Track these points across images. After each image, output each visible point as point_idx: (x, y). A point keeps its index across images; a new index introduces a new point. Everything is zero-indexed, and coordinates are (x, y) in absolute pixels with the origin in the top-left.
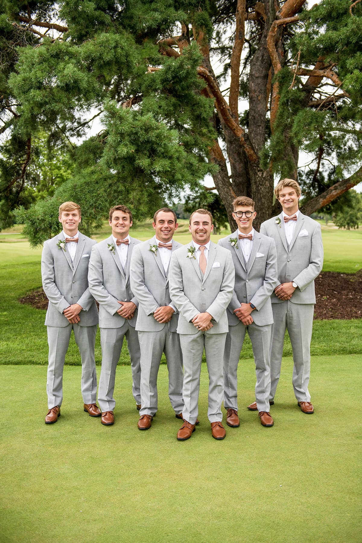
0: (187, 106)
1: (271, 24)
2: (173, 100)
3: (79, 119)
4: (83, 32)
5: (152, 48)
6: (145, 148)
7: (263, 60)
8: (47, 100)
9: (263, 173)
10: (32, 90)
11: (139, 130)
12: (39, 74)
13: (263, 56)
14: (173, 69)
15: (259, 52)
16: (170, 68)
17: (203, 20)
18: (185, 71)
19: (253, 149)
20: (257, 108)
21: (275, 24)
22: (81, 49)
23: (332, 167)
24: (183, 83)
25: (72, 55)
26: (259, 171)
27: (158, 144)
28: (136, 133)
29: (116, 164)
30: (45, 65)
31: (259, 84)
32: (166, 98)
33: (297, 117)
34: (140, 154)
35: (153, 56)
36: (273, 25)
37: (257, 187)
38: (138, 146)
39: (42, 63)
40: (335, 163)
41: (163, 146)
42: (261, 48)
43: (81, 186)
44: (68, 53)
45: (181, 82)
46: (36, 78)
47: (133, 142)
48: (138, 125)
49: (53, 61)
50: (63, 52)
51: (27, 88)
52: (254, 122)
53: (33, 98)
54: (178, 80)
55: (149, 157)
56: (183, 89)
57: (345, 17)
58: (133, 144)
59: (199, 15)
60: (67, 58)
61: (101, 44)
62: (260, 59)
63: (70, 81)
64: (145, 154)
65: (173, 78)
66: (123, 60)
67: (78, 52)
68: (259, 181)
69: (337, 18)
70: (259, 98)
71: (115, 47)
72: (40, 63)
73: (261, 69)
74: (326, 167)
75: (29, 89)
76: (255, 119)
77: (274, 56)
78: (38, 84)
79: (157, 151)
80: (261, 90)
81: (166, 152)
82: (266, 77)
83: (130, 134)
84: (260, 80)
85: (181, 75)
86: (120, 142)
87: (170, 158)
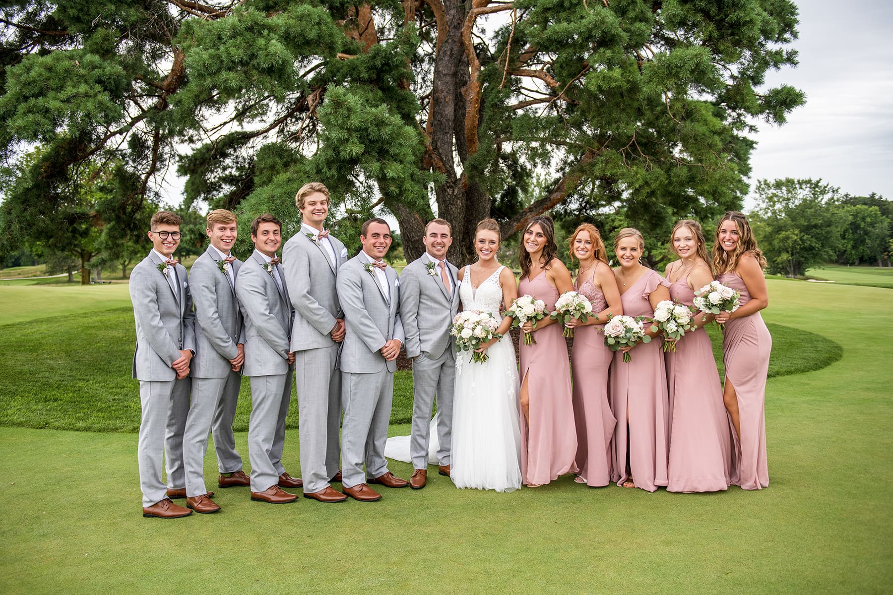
1: (468, 12)
2: (380, 93)
6: (374, 149)
7: (451, 55)
9: (454, 190)
10: (223, 73)
11: (370, 125)
12: (233, 51)
13: (452, 50)
15: (447, 44)
19: (442, 160)
20: (444, 111)
21: (473, 13)
22: (278, 21)
24: (394, 72)
25: (271, 29)
26: (448, 187)
27: (391, 144)
28: (366, 129)
29: (330, 169)
30: (239, 39)
31: (447, 83)
33: (516, 121)
34: (368, 155)
35: (343, 41)
36: (470, 14)
37: (447, 206)
38: (366, 146)
39: (235, 37)
41: (397, 146)
42: (450, 41)
43: (281, 197)
44: (264, 26)
45: (392, 71)
46: (229, 55)
47: (362, 140)
48: (368, 120)
49: (248, 35)
50: (258, 24)
51: (214, 68)
52: (440, 128)
53: (223, 81)
54: (387, 68)
55: (378, 160)
57: (578, 9)
58: (362, 143)
60: (265, 32)
61: (300, 18)
62: (449, 53)
63: (276, 61)
64: (374, 156)
65: (383, 65)
67: (276, 24)
68: (450, 200)
69: (569, 9)
70: (447, 100)
71: (318, 24)
72: (233, 37)
73: (450, 65)
75: (219, 70)
76: (441, 124)
77: (471, 51)
78: (230, 64)
79: (388, 152)
80: (449, 90)
81: (396, 155)
82: (455, 74)
83: (357, 130)
84: (448, 79)
85: (393, 62)
86: (347, 140)
87: (401, 162)
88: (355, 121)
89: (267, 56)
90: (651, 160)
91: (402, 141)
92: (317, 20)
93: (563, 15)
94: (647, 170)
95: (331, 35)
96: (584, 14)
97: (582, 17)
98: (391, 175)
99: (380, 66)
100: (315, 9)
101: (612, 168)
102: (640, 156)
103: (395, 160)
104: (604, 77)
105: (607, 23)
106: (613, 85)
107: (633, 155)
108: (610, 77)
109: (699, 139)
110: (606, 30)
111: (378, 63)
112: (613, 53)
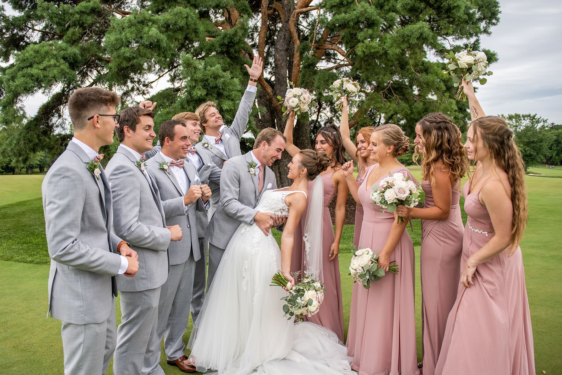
0: (238, 65)
1: (292, 12)
2: (228, 60)
3: (144, 82)
4: (160, 7)
5: (208, 24)
6: (214, 92)
7: (285, 38)
8: (135, 55)
10: (123, 48)
11: (209, 77)
12: (128, 35)
13: (285, 35)
14: (229, 36)
15: (282, 32)
16: (226, 36)
17: (245, 6)
18: (238, 38)
20: (281, 72)
21: (295, 12)
22: (162, 17)
23: (327, 118)
24: (236, 47)
25: (154, 22)
27: (224, 89)
28: (207, 80)
29: (189, 105)
30: (133, 28)
31: (282, 55)
32: (223, 58)
33: (317, 76)
34: (209, 96)
35: (209, 30)
36: (293, 13)
38: (208, 90)
39: (131, 27)
40: (329, 115)
41: (228, 90)
42: (284, 30)
44: (150, 20)
45: (235, 46)
46: (126, 38)
47: (204, 87)
48: (208, 74)
49: (139, 26)
50: (147, 19)
51: (118, 46)
53: (123, 54)
54: (232, 44)
56: (235, 52)
57: (352, 5)
58: (204, 89)
59: (241, 3)
60: (150, 24)
61: (176, 15)
62: (283, 37)
63: (154, 40)
65: (229, 43)
66: (193, 26)
67: (158, 19)
69: (347, 6)
70: (282, 65)
71: (187, 17)
72: (130, 27)
73: (284, 44)
74: (323, 118)
75: (120, 47)
76: (279, 80)
77: (295, 35)
78: (127, 43)
79: (222, 94)
80: (284, 59)
81: (229, 96)
82: (287, 50)
83: (202, 81)
84: (283, 53)
85: (235, 40)
86: (195, 87)
87: (232, 100)
88: (199, 75)
89: (148, 37)
90: (400, 99)
91: (231, 87)
92: (186, 15)
93: (343, 9)
94: (397, 104)
95: (195, 24)
96: (355, 8)
97: (354, 10)
98: (225, 108)
99: (227, 43)
100: (185, 10)
101: (374, 103)
102: (393, 95)
103: (229, 99)
104: (367, 46)
105: (368, 12)
106: (373, 51)
107: (389, 95)
108: (371, 46)
109: (430, 84)
110: (368, 17)
111: (226, 42)
112: (373, 31)
